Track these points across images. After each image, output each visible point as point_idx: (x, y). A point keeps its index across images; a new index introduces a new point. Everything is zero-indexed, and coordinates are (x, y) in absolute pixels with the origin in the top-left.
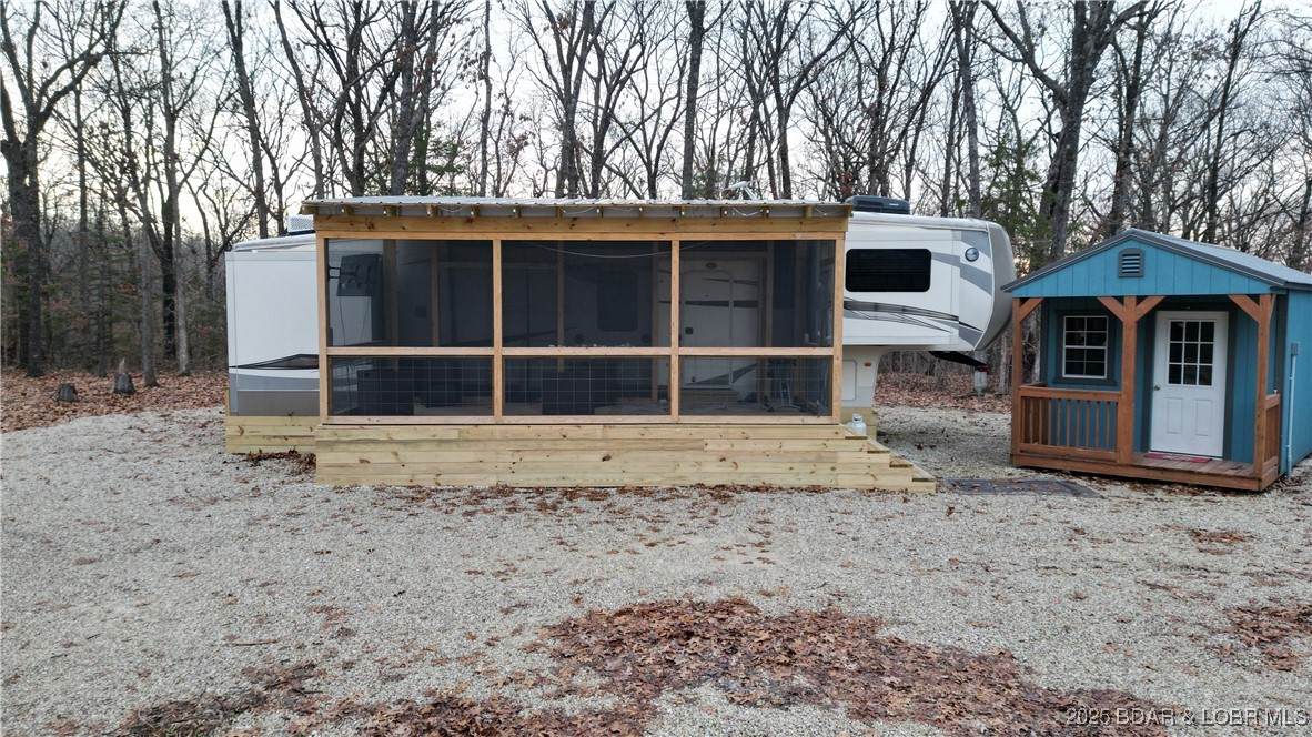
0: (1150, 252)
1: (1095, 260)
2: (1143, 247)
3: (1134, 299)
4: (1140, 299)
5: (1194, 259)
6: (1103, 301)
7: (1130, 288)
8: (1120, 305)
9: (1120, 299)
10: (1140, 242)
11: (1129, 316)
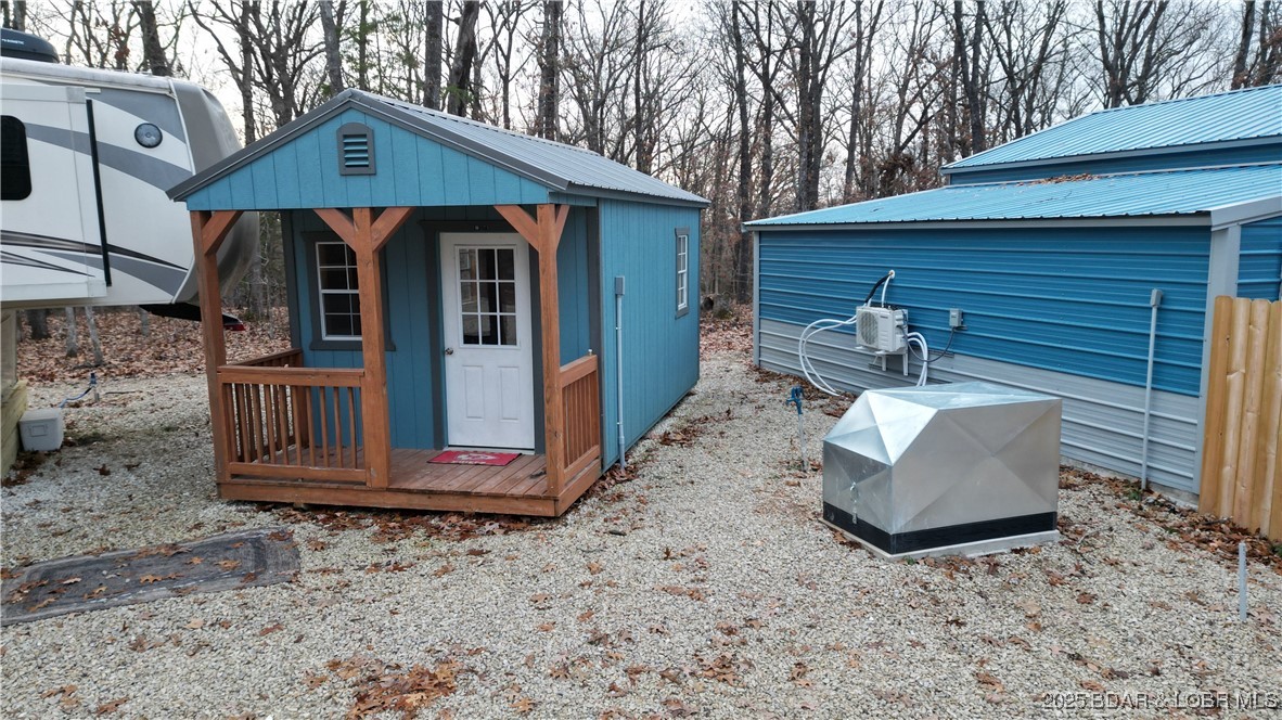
0: (381, 131)
1: (305, 143)
2: (371, 122)
3: (367, 213)
4: (376, 212)
5: (443, 144)
6: (324, 216)
7: (360, 194)
8: (348, 224)
9: (348, 212)
10: (366, 112)
11: (363, 240)
